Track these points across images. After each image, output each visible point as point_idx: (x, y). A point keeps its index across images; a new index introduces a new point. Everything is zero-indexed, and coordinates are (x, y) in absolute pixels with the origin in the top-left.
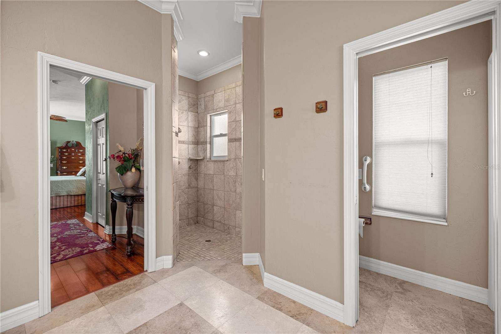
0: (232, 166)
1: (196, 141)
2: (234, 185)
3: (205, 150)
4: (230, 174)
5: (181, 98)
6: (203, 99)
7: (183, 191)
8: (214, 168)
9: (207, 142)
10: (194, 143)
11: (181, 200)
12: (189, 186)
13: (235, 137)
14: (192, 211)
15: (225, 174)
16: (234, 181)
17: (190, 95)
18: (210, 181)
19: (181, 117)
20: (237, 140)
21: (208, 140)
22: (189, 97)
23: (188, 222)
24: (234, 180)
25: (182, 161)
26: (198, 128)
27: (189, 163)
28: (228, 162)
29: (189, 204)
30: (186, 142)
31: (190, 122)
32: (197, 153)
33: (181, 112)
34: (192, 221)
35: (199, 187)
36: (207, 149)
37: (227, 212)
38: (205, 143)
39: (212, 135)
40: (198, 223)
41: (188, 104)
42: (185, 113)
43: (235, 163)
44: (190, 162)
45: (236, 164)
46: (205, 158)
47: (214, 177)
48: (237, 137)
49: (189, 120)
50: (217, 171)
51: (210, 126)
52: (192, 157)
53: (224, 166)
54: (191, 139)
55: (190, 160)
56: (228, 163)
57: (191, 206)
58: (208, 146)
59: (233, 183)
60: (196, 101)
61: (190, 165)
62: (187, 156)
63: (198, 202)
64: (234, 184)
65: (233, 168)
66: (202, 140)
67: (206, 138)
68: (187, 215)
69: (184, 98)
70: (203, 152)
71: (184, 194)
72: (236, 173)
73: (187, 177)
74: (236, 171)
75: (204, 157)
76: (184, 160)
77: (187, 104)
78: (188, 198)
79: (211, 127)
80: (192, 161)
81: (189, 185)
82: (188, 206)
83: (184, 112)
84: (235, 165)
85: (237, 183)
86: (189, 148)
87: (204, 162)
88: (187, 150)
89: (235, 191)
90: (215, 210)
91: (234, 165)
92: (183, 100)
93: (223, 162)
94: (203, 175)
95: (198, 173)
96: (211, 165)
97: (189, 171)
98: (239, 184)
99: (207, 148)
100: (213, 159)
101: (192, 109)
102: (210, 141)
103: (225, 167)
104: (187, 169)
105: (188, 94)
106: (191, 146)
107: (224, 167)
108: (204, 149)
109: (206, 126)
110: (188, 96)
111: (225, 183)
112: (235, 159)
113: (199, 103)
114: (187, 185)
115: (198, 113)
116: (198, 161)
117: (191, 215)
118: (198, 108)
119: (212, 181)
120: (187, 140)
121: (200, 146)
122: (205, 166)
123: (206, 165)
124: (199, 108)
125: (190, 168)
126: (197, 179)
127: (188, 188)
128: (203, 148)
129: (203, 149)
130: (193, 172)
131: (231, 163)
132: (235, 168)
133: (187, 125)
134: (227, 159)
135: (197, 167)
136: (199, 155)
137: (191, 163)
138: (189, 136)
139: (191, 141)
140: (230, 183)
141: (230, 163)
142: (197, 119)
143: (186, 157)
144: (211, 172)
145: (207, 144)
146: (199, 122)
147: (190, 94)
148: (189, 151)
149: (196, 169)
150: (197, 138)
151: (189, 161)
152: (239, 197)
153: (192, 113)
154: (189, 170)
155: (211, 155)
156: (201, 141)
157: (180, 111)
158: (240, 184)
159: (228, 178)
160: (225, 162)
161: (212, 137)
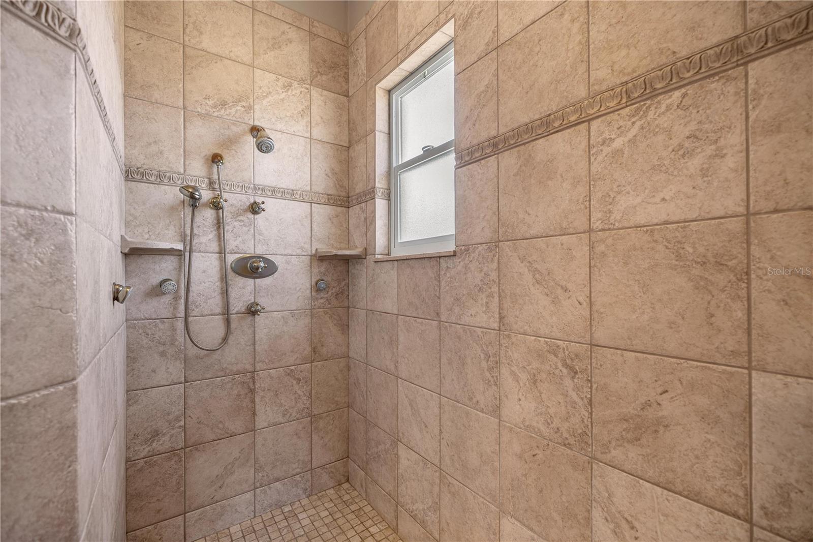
0: (478, 281)
1: (344, 194)
2: (487, 374)
3: (369, 222)
4: (466, 320)
5: (283, 33)
6: (362, 39)
7: (291, 370)
8: (399, 287)
9: (374, 192)
10: (336, 200)
11: (281, 405)
12: (316, 353)
13: (493, 133)
14: (326, 440)
15: (443, 318)
16: (488, 357)
17: (319, 29)
18: (386, 338)
19: (283, 100)
20: (505, 140)
21: (380, 184)
22: (313, 35)
23: (309, 484)
24: (491, 351)
25: (287, 262)
26: (349, 148)
27: (316, 271)
28: (456, 260)
29: (314, 418)
30: (301, 195)
31: (317, 124)
32: (346, 236)
33: (280, 84)
34: (325, 478)
35: (351, 354)
36: (374, 216)
37: (453, 494)
38: (370, 194)
39: (395, 165)
40: (348, 481)
41: (311, 61)
42: (297, 89)
43: (495, 265)
44: (319, 267)
45: (499, 269)
46: (369, 252)
47: (400, 323)
48: (502, 130)
49: (316, 118)
50: (411, 304)
51: (387, 131)
52: (324, 248)
53: (439, 281)
54: (322, 184)
55: (321, 258)
56: (458, 265)
57: (321, 424)
58: (380, 205)
59: (484, 364)
60: (343, 55)
61: (318, 278)
62: (307, 246)
63: (348, 407)
64: (490, 369)
65: (481, 290)
66: (359, 188)
67: (371, 177)
68: (307, 459)
69: (293, 34)
70: (364, 230)
71: (295, 382)
72: (501, 318)
73: (307, 320)
74: (500, 308)
75: (366, 249)
76: (294, 260)
77: (306, 56)
78: (311, 397)
79: (389, 134)
80: (325, 265)
81: (314, 350)
82: (311, 423)
83: (295, 84)
84: (494, 275)
85: (505, 371)
86: (316, 217)
87: (367, 268)
88: (307, 223)
89: (496, 411)
90: (404, 463)
91: (487, 275)
92: (290, 41)
93: (433, 262)
94: (363, 312)
95: (349, 307)
96: (389, 277)
97: (313, 299)
98: (516, 378)
99: (374, 212)
100: (397, 253)
101: (324, 78)
102: (389, 189)
103: (443, 283)
104: (308, 291)
105: (311, 24)
106: (322, 212)
107: (440, 287)
108: (366, 219)
109: (373, 131)
110: (310, 32)
111: (444, 360)
112: (494, 244)
113: (351, 60)
114: (309, 349)
115: (347, 96)
116: (350, 264)
117: (321, 457)
118: (347, 80)
119: (393, 342)
120: (308, 188)
121: (355, 210)
122: (371, 283)
123: (373, 275)
124: (351, 77)
125: (317, 288)
126: (345, 328)
127: (312, 362)
128: (363, 216)
129: (363, 219)
130: (328, 301)
131: (473, 266)
132: (495, 289)
133: (308, 135)
134: (451, 247)
135: (343, 283)
136: (351, 243)
137: (323, 269)
138: (315, 173)
139: (321, 191)
140: (469, 360)
141: (466, 267)
142: (345, 118)
143: (302, 248)
144: (389, 305)
145: (374, 198)
146: (351, 125)
147: (316, 24)
148: (314, 226)
149: (342, 293)
150: (345, 183)
151: (315, 264)
152: (517, 448)
153: (325, 93)
154: (314, 294)
155: (389, 240)
156: (357, 191)
157: (278, 80)
158: (524, 377)
159: (459, 338)
160: (442, 260)
161: (392, 174)
